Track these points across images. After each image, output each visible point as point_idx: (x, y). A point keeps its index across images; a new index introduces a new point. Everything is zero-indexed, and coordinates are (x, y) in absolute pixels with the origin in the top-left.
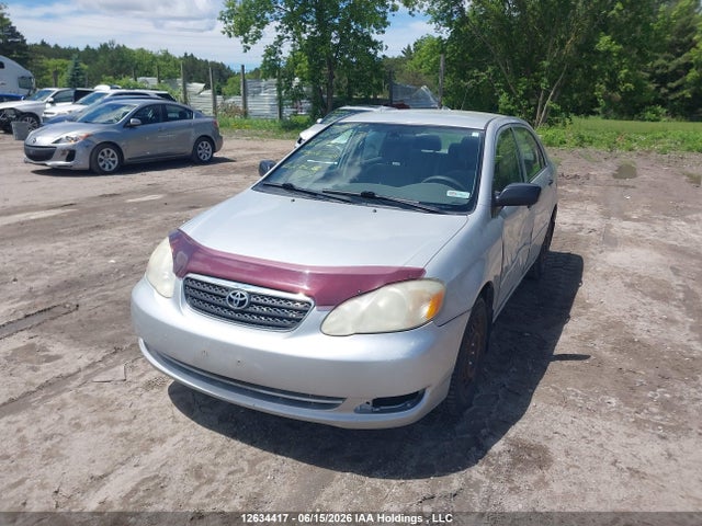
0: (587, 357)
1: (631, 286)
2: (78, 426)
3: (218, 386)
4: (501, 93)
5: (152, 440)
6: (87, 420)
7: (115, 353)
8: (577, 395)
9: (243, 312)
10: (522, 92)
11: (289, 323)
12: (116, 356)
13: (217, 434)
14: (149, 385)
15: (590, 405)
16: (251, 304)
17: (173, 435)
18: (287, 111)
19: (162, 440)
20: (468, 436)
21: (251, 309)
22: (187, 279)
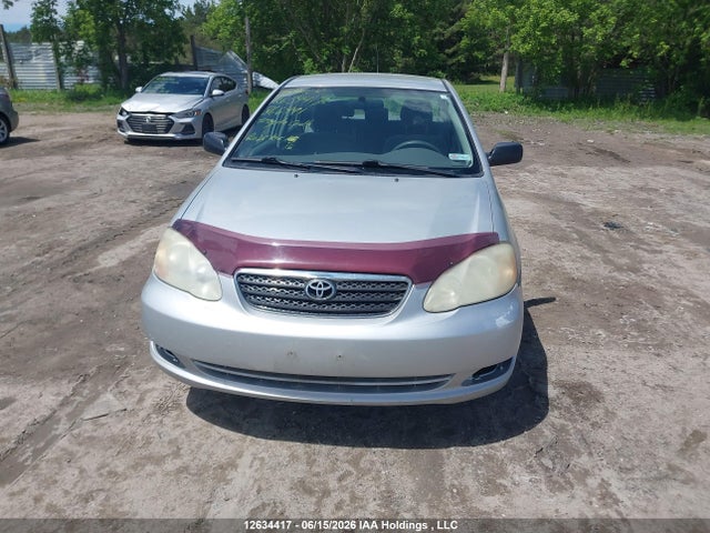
0: (554, 299)
1: (534, 232)
2: (113, 474)
3: (299, 389)
4: (305, 60)
5: (221, 467)
6: (120, 465)
7: (84, 381)
8: (572, 333)
9: (328, 303)
10: (325, 58)
11: (385, 306)
12: (88, 384)
13: (291, 444)
14: (161, 409)
15: (588, 339)
16: (339, 292)
17: (240, 455)
18: (70, 80)
19: (233, 465)
20: (521, 388)
21: (337, 299)
22: (240, 275)
